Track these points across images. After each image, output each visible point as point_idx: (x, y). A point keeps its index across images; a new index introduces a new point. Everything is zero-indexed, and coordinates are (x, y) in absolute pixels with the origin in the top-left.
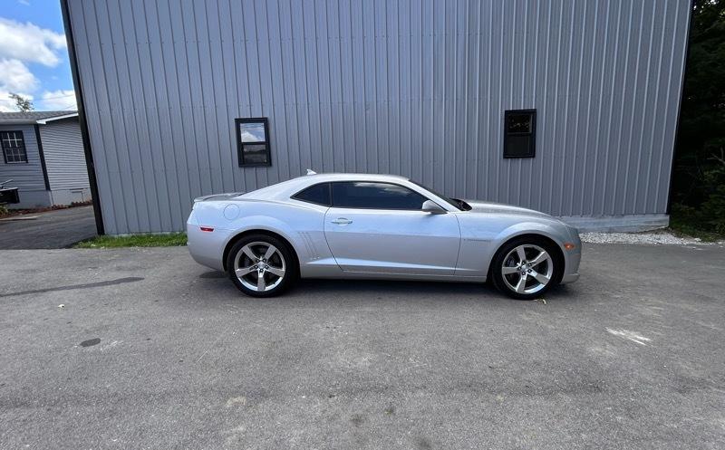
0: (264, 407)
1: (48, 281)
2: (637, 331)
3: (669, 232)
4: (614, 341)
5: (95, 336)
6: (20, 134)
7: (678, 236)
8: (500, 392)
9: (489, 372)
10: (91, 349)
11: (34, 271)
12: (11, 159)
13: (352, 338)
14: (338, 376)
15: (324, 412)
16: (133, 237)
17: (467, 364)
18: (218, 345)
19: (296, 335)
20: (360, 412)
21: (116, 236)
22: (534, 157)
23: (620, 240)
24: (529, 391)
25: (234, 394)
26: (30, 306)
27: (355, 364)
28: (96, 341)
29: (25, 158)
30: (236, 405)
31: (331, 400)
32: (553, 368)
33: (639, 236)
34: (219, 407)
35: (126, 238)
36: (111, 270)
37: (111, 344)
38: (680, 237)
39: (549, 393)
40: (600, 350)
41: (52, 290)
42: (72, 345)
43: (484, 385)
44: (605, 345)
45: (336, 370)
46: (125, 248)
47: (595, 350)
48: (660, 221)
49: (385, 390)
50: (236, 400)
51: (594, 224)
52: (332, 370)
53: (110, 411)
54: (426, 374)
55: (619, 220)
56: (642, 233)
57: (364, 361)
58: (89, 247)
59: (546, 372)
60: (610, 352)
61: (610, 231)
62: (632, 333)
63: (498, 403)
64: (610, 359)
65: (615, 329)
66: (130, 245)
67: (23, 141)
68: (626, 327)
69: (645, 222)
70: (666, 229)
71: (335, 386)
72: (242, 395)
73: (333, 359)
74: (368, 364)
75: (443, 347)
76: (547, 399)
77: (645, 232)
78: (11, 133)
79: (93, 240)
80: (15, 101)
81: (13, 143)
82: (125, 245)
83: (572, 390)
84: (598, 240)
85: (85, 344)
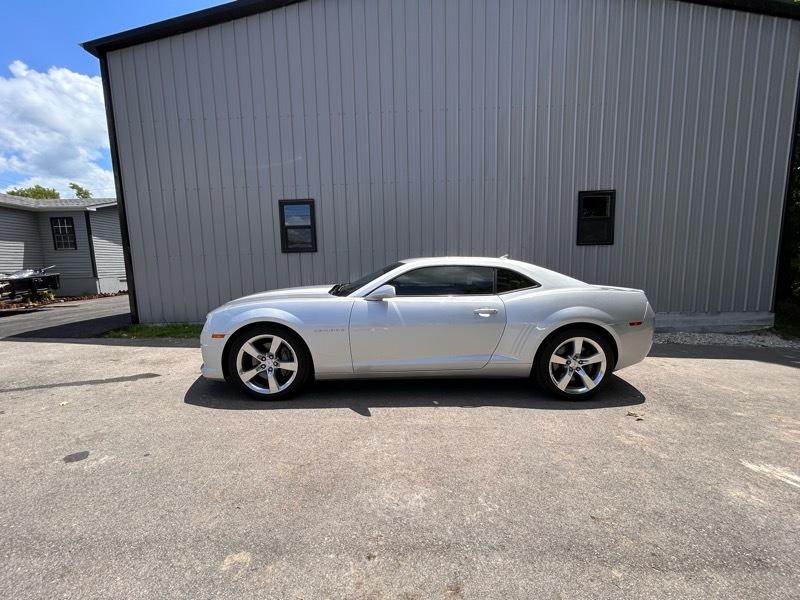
0: (275, 571)
1: (61, 375)
2: (784, 466)
3: (773, 333)
4: (759, 481)
5: (85, 448)
6: (70, 221)
7: (785, 338)
8: (615, 562)
9: (592, 527)
10: (74, 466)
11: (51, 362)
12: (60, 245)
13: (400, 463)
14: (382, 522)
15: (359, 585)
16: (168, 326)
17: (560, 510)
18: (231, 467)
19: (330, 455)
20: (411, 589)
21: (151, 326)
22: (612, 243)
23: (717, 341)
24: (658, 564)
25: (236, 548)
26: (27, 404)
27: (405, 503)
28: (83, 456)
29: (74, 245)
30: (235, 568)
31: (370, 564)
32: (684, 523)
33: (740, 338)
34: (212, 570)
35: (160, 328)
36: (133, 364)
37: (100, 459)
38: (787, 339)
39: (691, 567)
40: (743, 494)
41: (60, 385)
42: (53, 460)
43: (589, 548)
44: (747, 487)
45: (379, 514)
46: (157, 339)
47: (735, 493)
48: (762, 321)
49: (446, 549)
50: (236, 558)
51: (684, 322)
52: (374, 512)
53: (65, 567)
54: (503, 524)
55: (715, 317)
56: (742, 334)
57: (417, 499)
58: (120, 337)
59: (675, 529)
60: (757, 499)
61: (703, 331)
62: (779, 469)
63: (615, 582)
64: (762, 511)
65: (752, 462)
66: (163, 336)
67: (73, 228)
68: (767, 460)
69: (744, 322)
70: (770, 330)
71: (376, 539)
72: (247, 549)
73: (376, 494)
74: (423, 505)
75: (522, 481)
76: (688, 579)
77: (746, 333)
78: (62, 219)
79: (126, 329)
80: (75, 191)
81: (63, 229)
82: (158, 336)
83: (722, 565)
84: (688, 341)
85: (69, 459)
